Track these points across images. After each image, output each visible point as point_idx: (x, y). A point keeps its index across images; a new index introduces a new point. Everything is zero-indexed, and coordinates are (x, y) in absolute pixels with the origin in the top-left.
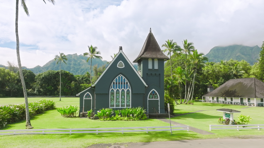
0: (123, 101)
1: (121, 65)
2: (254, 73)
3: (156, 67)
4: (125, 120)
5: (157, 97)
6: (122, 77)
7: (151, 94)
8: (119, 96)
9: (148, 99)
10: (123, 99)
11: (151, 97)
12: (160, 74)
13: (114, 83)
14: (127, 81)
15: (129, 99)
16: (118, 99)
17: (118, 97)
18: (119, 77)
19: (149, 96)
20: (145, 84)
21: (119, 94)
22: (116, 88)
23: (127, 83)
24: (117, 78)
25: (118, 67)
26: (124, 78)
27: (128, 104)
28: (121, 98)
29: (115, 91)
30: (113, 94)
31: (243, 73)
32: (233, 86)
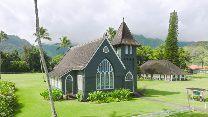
0: (107, 82)
1: (106, 50)
2: (155, 55)
3: (131, 53)
4: (117, 101)
5: (131, 78)
6: (106, 61)
7: (127, 75)
8: (104, 78)
9: (125, 80)
10: (107, 81)
11: (127, 79)
12: (133, 59)
13: (100, 67)
14: (110, 65)
15: (112, 81)
16: (103, 81)
17: (103, 80)
18: (104, 61)
19: (126, 78)
20: (124, 67)
21: (104, 76)
22: (102, 71)
23: (110, 66)
24: (103, 62)
25: (103, 51)
26: (108, 62)
27: (111, 86)
28: (106, 80)
29: (101, 73)
30: (99, 76)
31: (149, 55)
32: (151, 66)
